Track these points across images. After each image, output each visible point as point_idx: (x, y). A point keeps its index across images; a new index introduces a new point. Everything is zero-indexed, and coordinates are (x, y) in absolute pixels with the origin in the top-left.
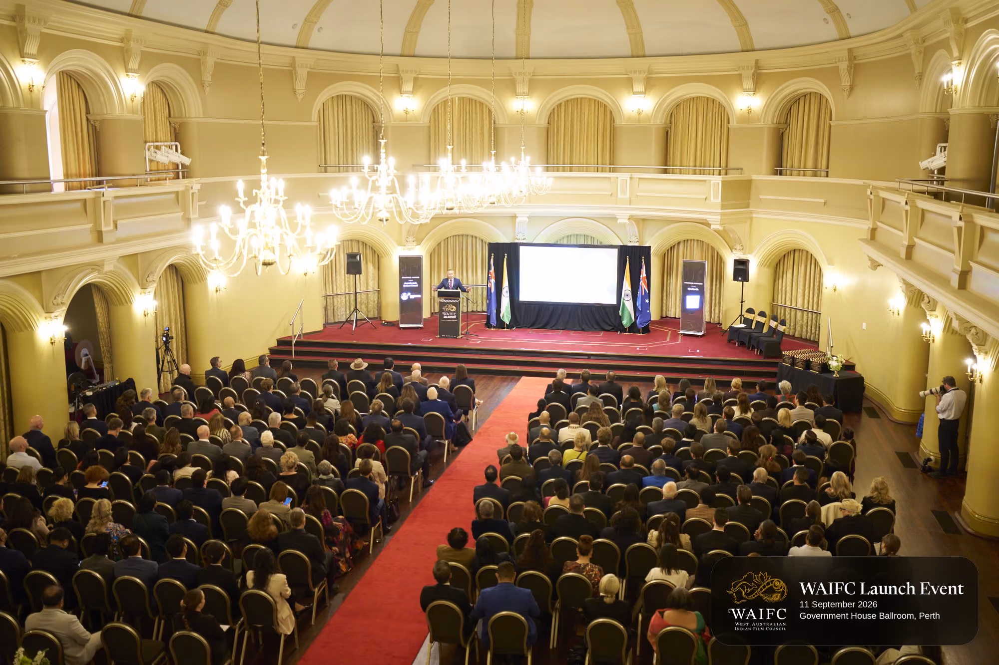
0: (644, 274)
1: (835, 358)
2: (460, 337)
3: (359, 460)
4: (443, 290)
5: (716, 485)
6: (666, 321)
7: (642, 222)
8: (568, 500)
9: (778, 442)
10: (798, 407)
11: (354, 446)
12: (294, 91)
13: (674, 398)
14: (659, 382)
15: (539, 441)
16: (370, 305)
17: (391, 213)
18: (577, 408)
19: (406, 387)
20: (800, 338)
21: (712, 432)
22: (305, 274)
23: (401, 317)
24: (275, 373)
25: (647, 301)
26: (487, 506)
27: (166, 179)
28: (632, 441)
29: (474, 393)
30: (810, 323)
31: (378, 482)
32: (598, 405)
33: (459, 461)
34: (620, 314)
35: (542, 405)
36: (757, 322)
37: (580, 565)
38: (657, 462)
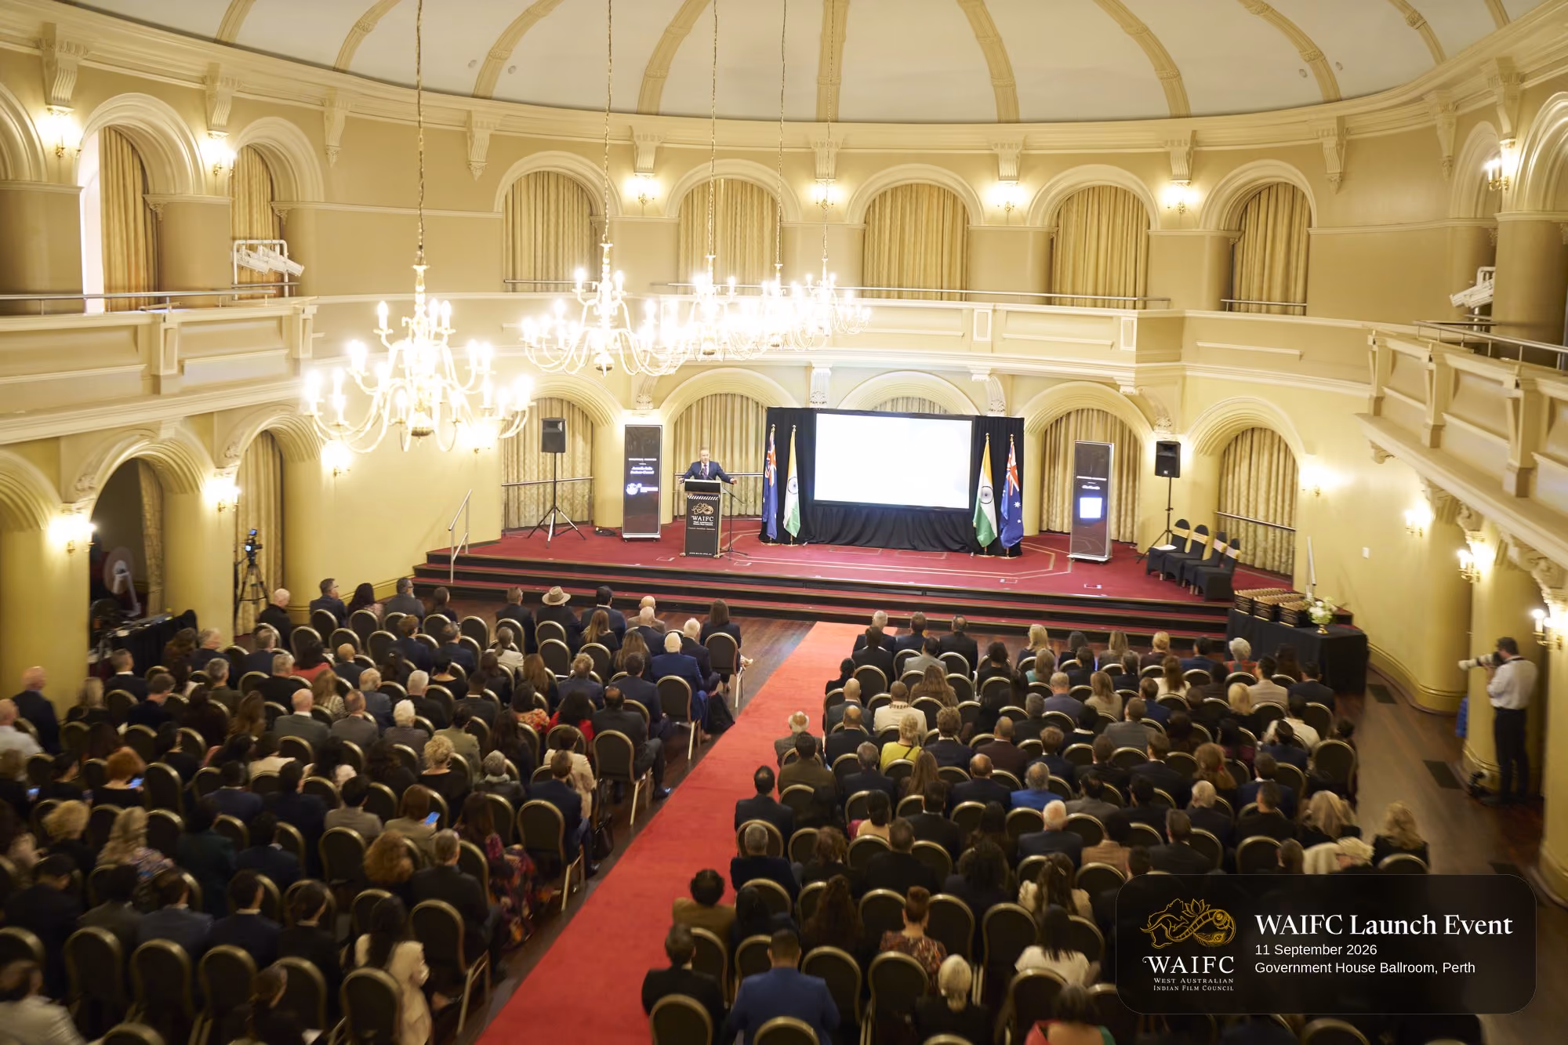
0: (1012, 462)
1: (1319, 603)
2: (718, 556)
3: (551, 753)
4: (692, 480)
5: (1131, 809)
6: (1048, 537)
7: (1011, 379)
8: (887, 828)
9: (1231, 740)
10: (1262, 681)
11: (543, 730)
12: (469, 165)
13: (1061, 661)
14: (1036, 635)
15: (842, 727)
16: (577, 502)
17: (616, 356)
18: (904, 675)
19: (631, 634)
20: (1263, 570)
21: (1123, 719)
22: (476, 451)
23: (626, 521)
24: (422, 607)
25: (1017, 504)
26: (757, 835)
27: (263, 297)
28: (991, 731)
29: (739, 647)
30: (1278, 546)
31: (580, 789)
32: (939, 671)
33: (713, 758)
34: (975, 524)
35: (847, 669)
36: (1194, 542)
37: (909, 940)
38: (1035, 768)
